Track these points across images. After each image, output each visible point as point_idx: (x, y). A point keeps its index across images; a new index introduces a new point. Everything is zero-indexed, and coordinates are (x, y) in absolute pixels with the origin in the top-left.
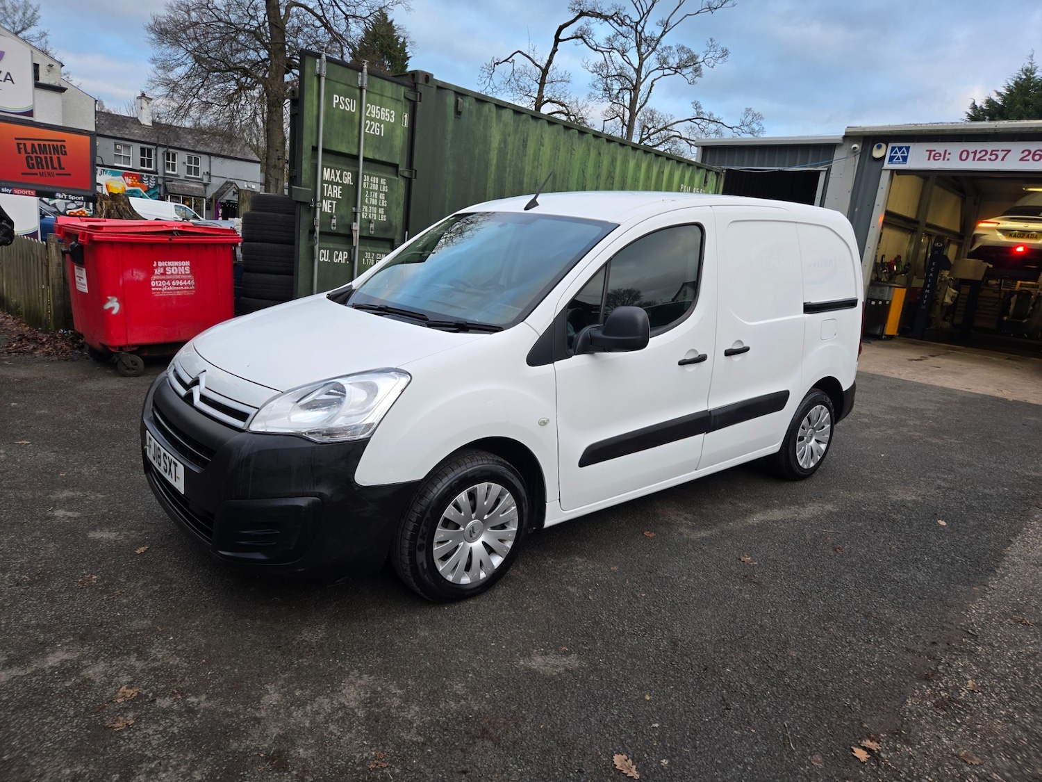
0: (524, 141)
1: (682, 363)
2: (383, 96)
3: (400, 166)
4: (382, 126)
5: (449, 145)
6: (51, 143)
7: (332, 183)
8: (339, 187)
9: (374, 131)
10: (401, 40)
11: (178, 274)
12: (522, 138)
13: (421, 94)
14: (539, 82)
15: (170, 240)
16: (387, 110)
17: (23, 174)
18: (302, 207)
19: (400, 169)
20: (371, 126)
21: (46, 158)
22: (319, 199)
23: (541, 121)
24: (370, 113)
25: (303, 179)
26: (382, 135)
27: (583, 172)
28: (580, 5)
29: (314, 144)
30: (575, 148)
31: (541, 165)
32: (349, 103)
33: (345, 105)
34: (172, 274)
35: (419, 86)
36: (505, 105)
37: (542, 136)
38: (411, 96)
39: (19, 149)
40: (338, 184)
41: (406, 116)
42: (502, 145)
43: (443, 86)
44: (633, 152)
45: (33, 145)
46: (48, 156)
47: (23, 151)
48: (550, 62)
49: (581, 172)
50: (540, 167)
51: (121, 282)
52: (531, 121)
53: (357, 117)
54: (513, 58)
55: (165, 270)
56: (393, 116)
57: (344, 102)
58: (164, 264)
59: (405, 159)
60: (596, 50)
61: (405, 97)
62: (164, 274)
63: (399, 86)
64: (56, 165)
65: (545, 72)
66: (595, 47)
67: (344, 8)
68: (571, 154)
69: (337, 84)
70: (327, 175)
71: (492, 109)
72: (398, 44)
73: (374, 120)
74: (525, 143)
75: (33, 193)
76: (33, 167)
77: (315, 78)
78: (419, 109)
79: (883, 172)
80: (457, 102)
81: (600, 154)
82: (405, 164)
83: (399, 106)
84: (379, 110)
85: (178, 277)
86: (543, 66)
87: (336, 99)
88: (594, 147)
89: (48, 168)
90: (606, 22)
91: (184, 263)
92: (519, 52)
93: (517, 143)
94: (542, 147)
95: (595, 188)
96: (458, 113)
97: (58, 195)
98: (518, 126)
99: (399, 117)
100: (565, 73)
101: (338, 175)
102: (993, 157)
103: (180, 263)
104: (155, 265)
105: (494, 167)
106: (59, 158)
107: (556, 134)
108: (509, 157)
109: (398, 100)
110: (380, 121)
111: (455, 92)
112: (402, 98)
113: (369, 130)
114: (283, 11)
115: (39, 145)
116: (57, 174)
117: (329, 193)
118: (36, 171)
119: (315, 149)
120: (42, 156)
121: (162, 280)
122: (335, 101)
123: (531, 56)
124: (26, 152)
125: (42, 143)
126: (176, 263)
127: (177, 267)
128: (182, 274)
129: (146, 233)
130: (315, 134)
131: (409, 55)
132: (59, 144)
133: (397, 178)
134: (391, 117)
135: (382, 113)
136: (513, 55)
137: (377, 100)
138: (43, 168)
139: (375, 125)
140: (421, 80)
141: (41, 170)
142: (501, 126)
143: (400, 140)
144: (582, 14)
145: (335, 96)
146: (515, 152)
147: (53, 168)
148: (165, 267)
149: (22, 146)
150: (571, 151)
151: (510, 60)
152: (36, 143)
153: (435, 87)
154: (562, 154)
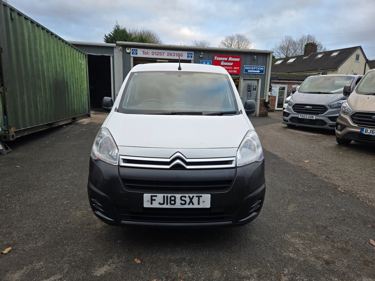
79: (131, 57)
102: (161, 54)
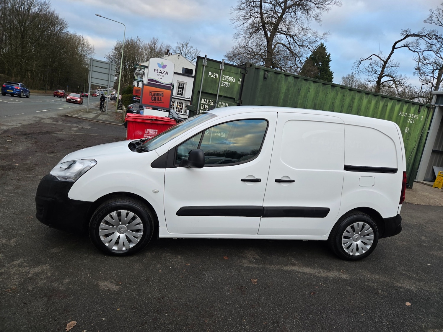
0: (299, 90)
1: (242, 180)
2: (230, 72)
3: (235, 99)
4: (229, 83)
5: (259, 91)
6: (159, 93)
7: (205, 104)
8: (208, 106)
9: (225, 85)
10: (328, 54)
11: (153, 134)
12: (298, 88)
13: (247, 71)
14: (382, 67)
15: (151, 122)
16: (232, 77)
17: (150, 102)
18: (191, 112)
19: (235, 100)
20: (224, 83)
21: (157, 97)
22: (198, 110)
23: (309, 81)
24: (224, 79)
25: (193, 102)
26: (229, 87)
27: (333, 104)
28: (407, 32)
29: (199, 90)
30: (328, 93)
31: (308, 100)
32: (215, 75)
33: (214, 76)
34: (151, 134)
35: (247, 68)
36: (289, 75)
37: (309, 88)
38: (243, 72)
39: (150, 94)
40: (207, 105)
41: (240, 80)
42: (287, 91)
43: (258, 68)
44: (367, 95)
45: (154, 93)
46: (158, 97)
47: (151, 95)
48: (389, 58)
49: (332, 104)
50: (307, 101)
51: (134, 135)
52: (303, 81)
53: (218, 80)
54: (371, 57)
55: (149, 132)
56: (234, 80)
57: (213, 75)
58: (149, 130)
59: (238, 96)
60: (414, 51)
61: (240, 72)
62: (148, 133)
63: (238, 68)
64: (160, 100)
65: (386, 63)
66: (413, 50)
67: (298, 43)
68: (326, 95)
69: (211, 68)
70: (203, 101)
71: (282, 77)
72: (327, 55)
73: (226, 81)
74: (299, 91)
75: (152, 108)
76: (153, 100)
77: (202, 66)
78: (246, 77)
80: (265, 74)
81: (344, 96)
82: (238, 98)
83: (238, 76)
84: (229, 77)
85: (153, 135)
86: (385, 60)
87: (210, 74)
88: (341, 93)
89: (157, 101)
90: (421, 38)
91: (155, 130)
92: (374, 55)
93: (295, 90)
94: (309, 93)
95: (340, 111)
96: (265, 78)
97: (159, 109)
98: (296, 83)
99: (237, 80)
100: (397, 63)
101: (208, 101)
103: (154, 130)
104: (146, 130)
105: (282, 100)
106: (161, 97)
107: (318, 87)
108: (290, 96)
109: (237, 74)
110: (228, 82)
111: (264, 70)
112: (239, 73)
113: (223, 85)
114: (273, 46)
115: (156, 93)
116: (160, 103)
117: (203, 108)
118: (154, 101)
119: (199, 92)
120: (156, 97)
121: (147, 135)
122: (209, 74)
123: (379, 56)
124: (152, 95)
125: (157, 92)
126: (153, 130)
127: (153, 131)
128: (154, 134)
129: (143, 119)
130: (200, 86)
131: (330, 60)
132: (162, 93)
133: (234, 104)
134: (233, 80)
135: (229, 78)
136: (371, 56)
137: (228, 74)
138: (156, 101)
139: (226, 83)
140: (248, 66)
141: (155, 101)
142: (287, 83)
143: (236, 89)
144: (408, 36)
145: (210, 72)
146: (294, 94)
147: (159, 101)
148: (149, 131)
149: (151, 93)
150: (326, 94)
151: (369, 58)
152: (155, 92)
153: (254, 68)
154: (321, 95)
